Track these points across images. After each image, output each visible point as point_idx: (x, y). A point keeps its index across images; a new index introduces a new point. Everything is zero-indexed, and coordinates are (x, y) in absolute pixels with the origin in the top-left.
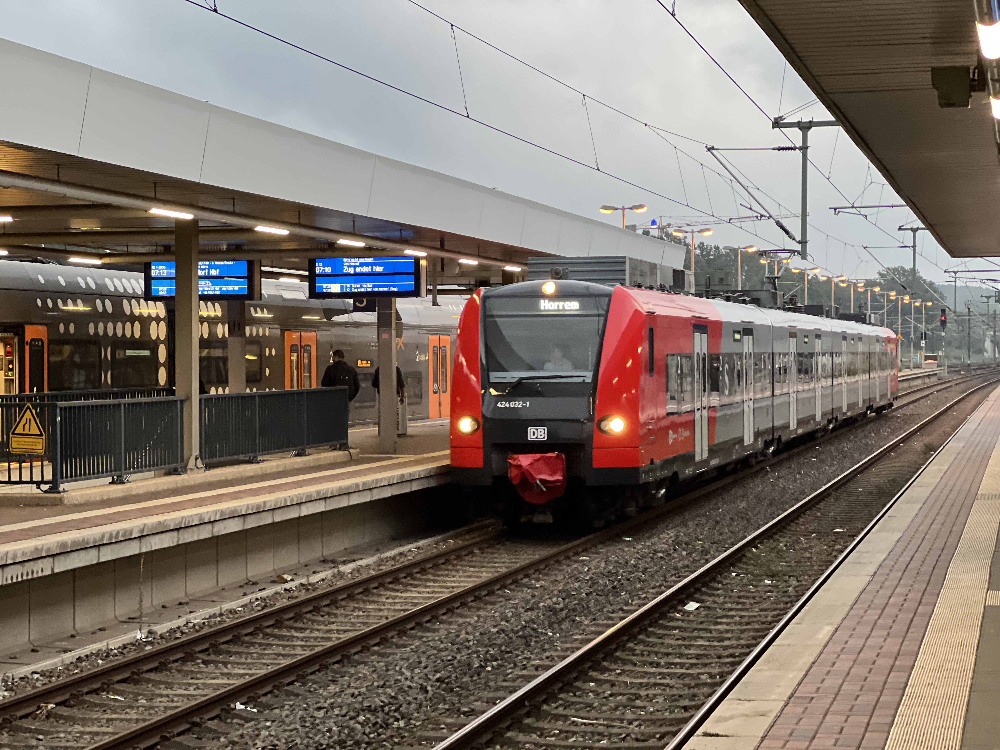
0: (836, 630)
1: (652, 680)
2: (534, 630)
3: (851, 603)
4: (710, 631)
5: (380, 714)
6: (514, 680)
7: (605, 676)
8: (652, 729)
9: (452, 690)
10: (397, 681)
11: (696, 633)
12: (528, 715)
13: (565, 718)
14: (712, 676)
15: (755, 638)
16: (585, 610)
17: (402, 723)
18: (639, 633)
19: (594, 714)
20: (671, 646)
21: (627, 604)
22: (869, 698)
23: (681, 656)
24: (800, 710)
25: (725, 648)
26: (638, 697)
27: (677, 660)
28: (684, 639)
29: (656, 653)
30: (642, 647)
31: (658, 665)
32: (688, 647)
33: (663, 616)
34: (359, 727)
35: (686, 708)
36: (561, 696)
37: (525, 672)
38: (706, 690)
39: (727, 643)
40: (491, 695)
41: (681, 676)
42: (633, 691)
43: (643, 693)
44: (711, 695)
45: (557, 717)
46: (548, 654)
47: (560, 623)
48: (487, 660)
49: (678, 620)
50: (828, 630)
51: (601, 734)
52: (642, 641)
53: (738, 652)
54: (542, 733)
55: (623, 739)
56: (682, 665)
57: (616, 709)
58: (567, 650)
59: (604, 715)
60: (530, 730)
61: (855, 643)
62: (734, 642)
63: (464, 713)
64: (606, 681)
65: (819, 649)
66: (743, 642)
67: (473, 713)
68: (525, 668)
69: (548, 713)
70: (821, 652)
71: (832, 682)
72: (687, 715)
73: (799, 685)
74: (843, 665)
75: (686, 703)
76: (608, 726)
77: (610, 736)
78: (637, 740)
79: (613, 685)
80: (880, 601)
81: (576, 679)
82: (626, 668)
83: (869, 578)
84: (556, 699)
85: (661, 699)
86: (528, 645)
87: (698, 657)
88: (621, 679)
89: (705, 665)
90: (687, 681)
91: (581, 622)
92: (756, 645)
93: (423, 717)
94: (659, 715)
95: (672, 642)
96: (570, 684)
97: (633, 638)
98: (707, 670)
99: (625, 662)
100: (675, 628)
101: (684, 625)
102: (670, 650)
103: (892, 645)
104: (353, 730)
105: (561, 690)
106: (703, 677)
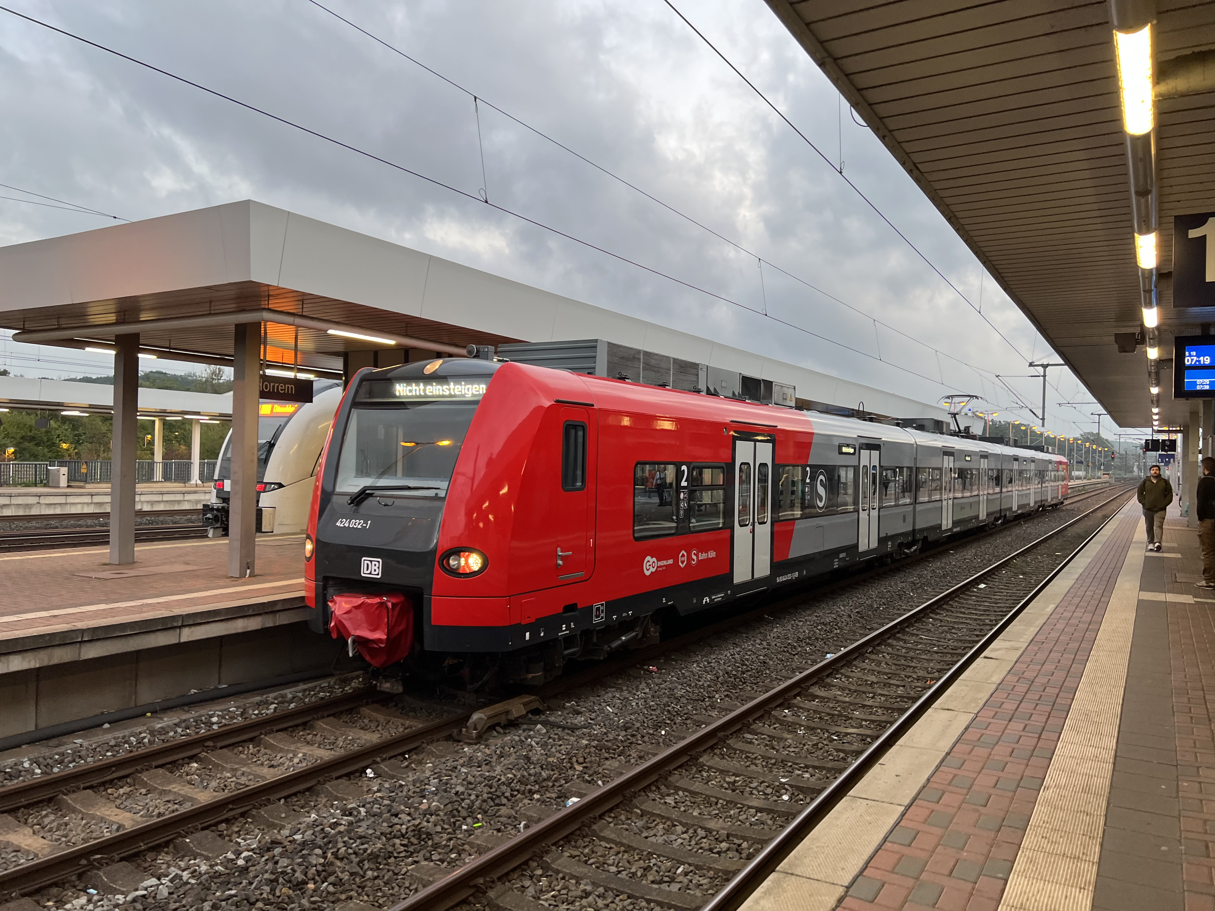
0: (1057, 607)
1: (961, 621)
2: (904, 592)
3: (1065, 593)
4: (991, 599)
5: (829, 627)
6: (893, 615)
7: (938, 617)
8: (960, 644)
9: (863, 618)
10: (837, 611)
11: (984, 599)
12: (898, 632)
13: (918, 635)
14: (991, 621)
15: (1013, 604)
16: (929, 584)
17: (838, 631)
18: (955, 597)
19: (931, 634)
20: (971, 604)
21: (950, 583)
22: (1074, 645)
23: (976, 610)
24: (1036, 648)
25: (999, 607)
26: (953, 628)
27: (974, 612)
28: (978, 601)
29: (964, 608)
30: (956, 604)
31: (964, 613)
32: (980, 605)
33: (968, 590)
34: (818, 631)
35: (977, 636)
36: (916, 624)
37: (898, 612)
38: (988, 627)
39: (999, 605)
40: (882, 621)
41: (975, 620)
42: (951, 625)
43: (956, 626)
44: (991, 629)
45: (913, 635)
46: (910, 604)
47: (917, 589)
48: (880, 605)
49: (975, 592)
50: (1051, 607)
51: (934, 645)
52: (956, 601)
53: (1005, 610)
54: (905, 642)
55: (945, 648)
56: (976, 614)
57: (942, 633)
58: (919, 602)
59: (936, 636)
60: (899, 639)
61: (1067, 615)
62: (1003, 605)
63: (868, 629)
64: (939, 619)
65: (1048, 616)
66: (1007, 605)
67: (872, 629)
68: (899, 609)
69: (908, 632)
70: (1048, 618)
71: (1054, 635)
72: (977, 639)
73: (1036, 635)
74: (1060, 626)
75: (978, 633)
76: (938, 641)
77: (938, 646)
78: (952, 649)
79: (941, 621)
80: (1080, 593)
81: (923, 617)
82: (948, 613)
83: (1074, 581)
84: (913, 626)
85: (965, 630)
86: (900, 599)
87: (985, 611)
88: (945, 618)
89: (988, 615)
90: (978, 622)
91: (927, 590)
92: (1014, 607)
93: (848, 629)
94: (963, 638)
95: (972, 603)
96: (920, 620)
97: (952, 599)
98: (989, 618)
99: (947, 611)
100: (974, 596)
101: (978, 595)
102: (970, 607)
103: (1087, 617)
104: (815, 632)
105: (915, 622)
106: (987, 621)
